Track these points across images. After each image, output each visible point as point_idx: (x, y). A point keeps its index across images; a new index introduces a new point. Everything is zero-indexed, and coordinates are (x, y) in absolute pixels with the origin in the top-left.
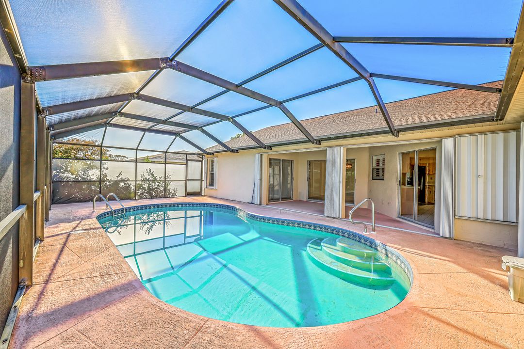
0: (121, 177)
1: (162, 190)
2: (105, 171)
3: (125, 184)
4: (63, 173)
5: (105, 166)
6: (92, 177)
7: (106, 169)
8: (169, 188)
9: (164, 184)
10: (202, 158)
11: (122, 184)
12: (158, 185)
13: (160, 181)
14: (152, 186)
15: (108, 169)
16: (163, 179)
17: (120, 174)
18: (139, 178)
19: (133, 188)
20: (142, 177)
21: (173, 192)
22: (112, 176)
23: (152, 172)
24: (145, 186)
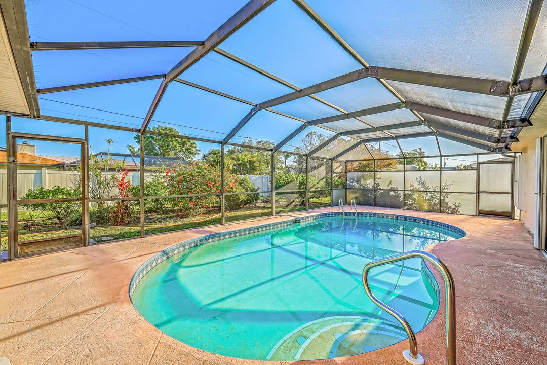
0: (391, 186)
1: (436, 202)
2: (378, 181)
3: (394, 193)
4: (352, 183)
5: (378, 177)
6: (369, 186)
7: (379, 179)
8: (446, 201)
9: (439, 195)
10: (515, 157)
11: (392, 193)
12: (431, 196)
13: (435, 192)
14: (424, 197)
15: (380, 179)
16: (437, 190)
17: (390, 183)
18: (408, 187)
19: (402, 197)
20: (411, 186)
21: (453, 207)
22: (384, 186)
23: (423, 181)
24: (414, 197)
